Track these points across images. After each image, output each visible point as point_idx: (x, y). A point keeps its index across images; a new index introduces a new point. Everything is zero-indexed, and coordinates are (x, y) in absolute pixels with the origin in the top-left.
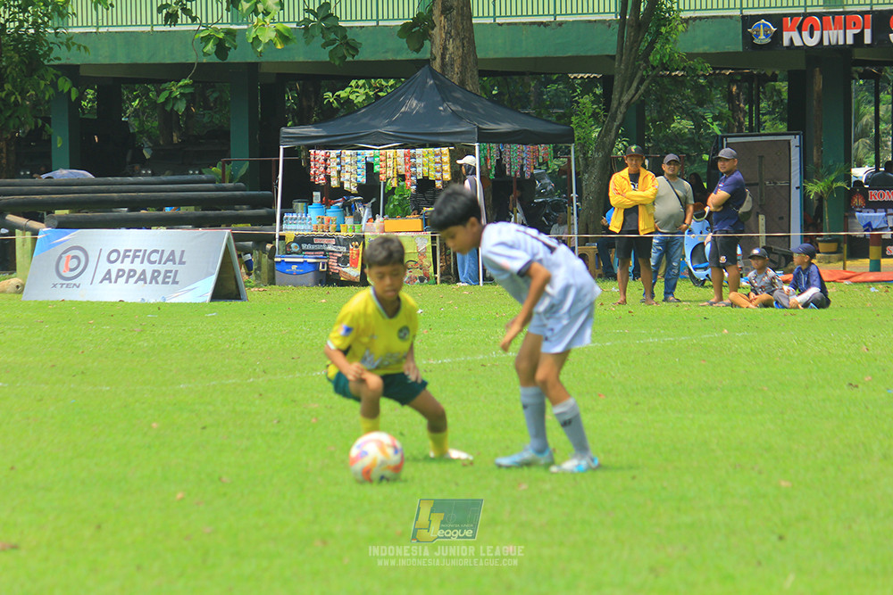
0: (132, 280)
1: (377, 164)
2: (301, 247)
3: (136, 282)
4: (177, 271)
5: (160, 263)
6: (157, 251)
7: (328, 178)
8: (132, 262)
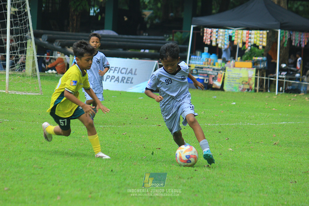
0: (113, 81)
1: (234, 36)
2: (197, 72)
3: (115, 81)
4: (132, 78)
5: (126, 73)
6: (125, 68)
7: (211, 41)
8: (114, 72)
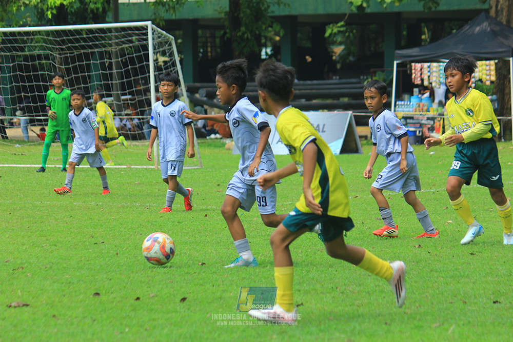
2: (406, 122)
7: (422, 80)
